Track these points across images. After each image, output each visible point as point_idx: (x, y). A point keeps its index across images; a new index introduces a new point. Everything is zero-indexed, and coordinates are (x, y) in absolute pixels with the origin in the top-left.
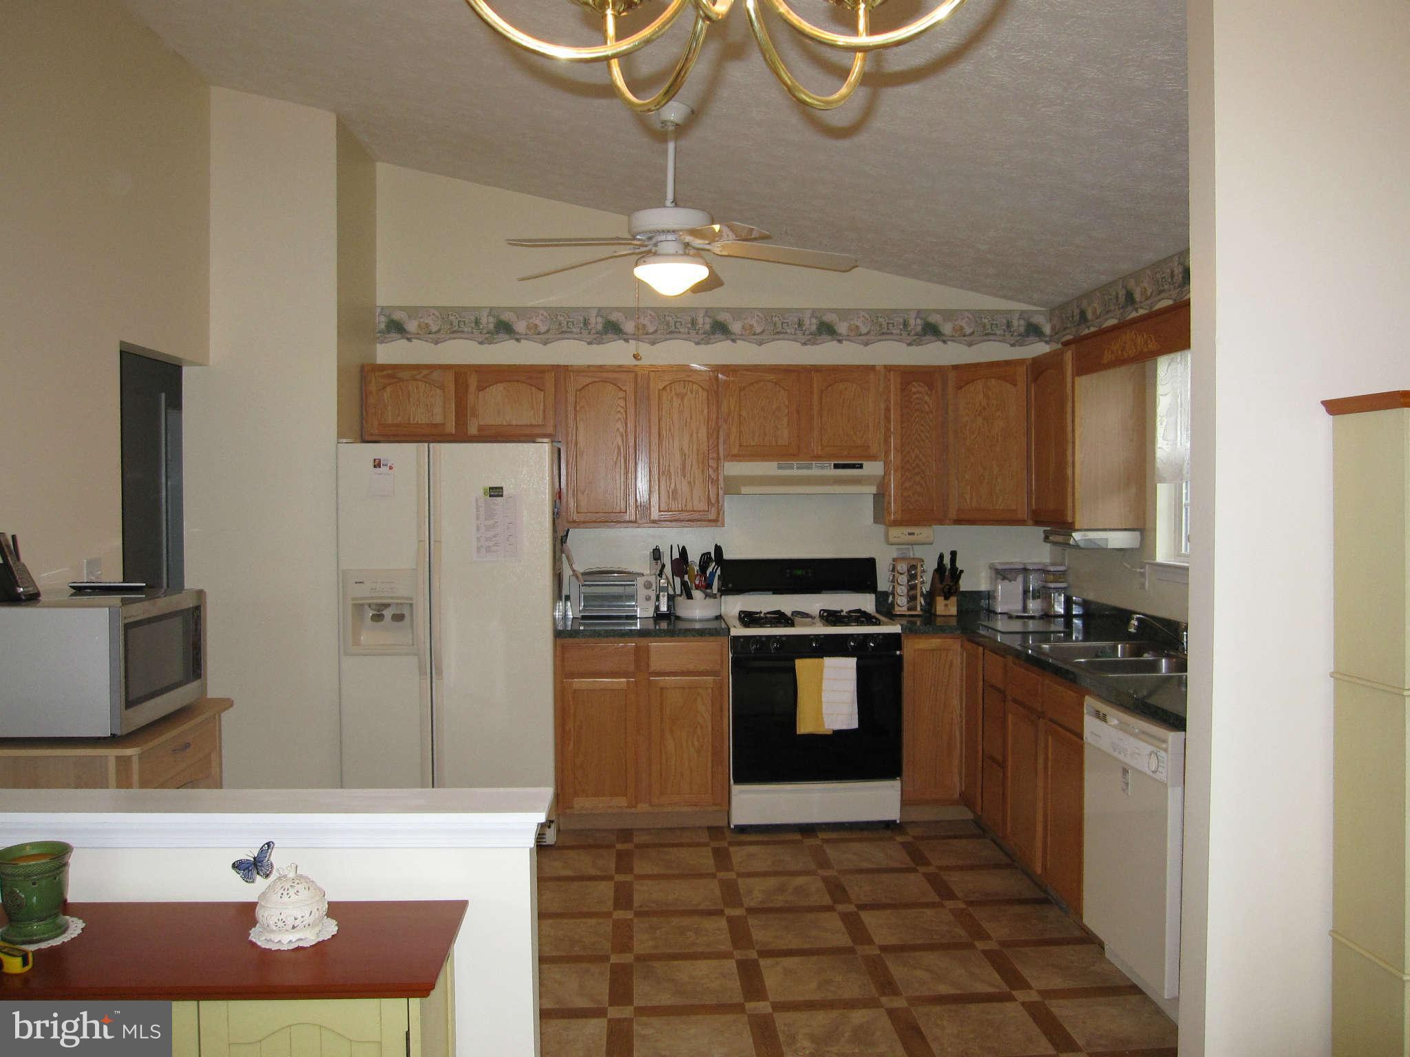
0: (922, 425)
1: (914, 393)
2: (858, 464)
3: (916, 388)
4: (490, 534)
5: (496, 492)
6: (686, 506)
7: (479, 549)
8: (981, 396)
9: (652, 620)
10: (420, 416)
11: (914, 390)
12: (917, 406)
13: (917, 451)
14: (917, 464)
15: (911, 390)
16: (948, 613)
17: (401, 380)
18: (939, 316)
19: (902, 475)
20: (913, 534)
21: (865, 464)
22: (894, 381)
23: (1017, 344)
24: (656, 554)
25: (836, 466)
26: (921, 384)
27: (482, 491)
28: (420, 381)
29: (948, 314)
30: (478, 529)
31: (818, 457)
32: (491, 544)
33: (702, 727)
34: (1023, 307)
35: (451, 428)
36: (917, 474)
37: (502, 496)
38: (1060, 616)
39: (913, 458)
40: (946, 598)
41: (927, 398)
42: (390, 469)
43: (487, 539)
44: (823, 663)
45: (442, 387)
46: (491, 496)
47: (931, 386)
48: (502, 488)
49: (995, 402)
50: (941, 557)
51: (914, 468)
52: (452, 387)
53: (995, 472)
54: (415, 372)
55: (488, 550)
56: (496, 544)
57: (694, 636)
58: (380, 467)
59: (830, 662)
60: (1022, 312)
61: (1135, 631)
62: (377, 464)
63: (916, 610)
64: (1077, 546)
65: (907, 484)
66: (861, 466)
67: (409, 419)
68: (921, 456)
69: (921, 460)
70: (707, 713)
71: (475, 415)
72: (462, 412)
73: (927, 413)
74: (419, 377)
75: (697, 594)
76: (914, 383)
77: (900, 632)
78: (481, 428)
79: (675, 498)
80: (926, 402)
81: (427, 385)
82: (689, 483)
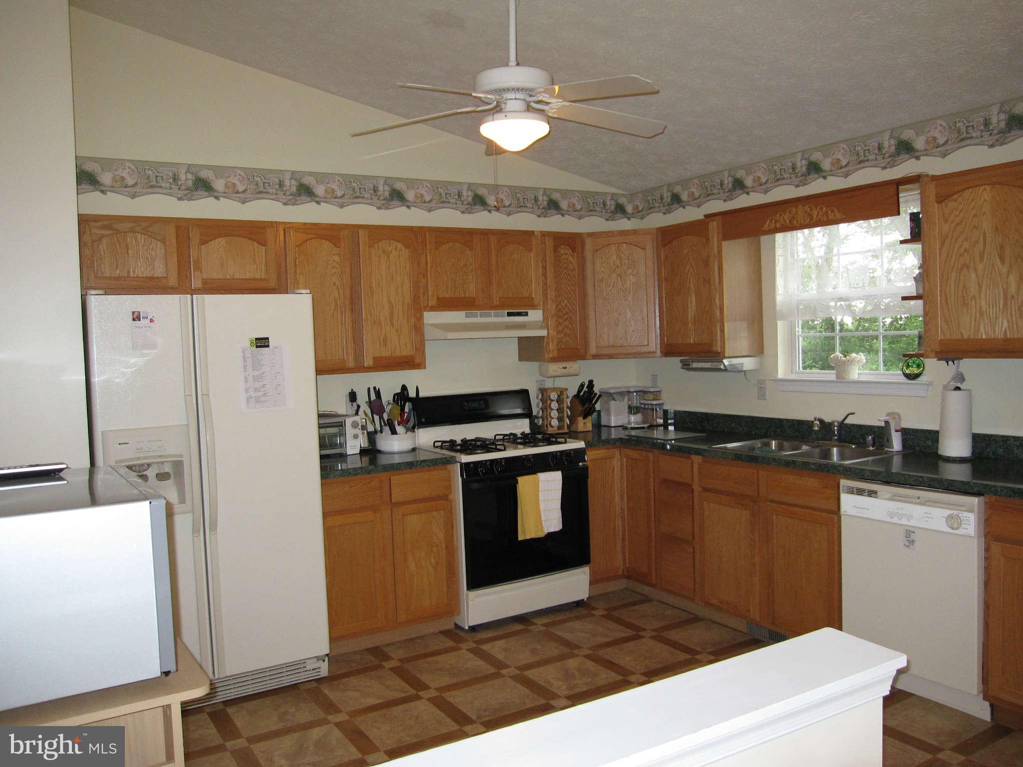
0: (569, 280)
1: (562, 255)
2: (524, 312)
3: (564, 250)
4: (258, 385)
5: (262, 343)
6: (395, 353)
7: (248, 400)
8: (615, 257)
9: (359, 455)
10: (140, 270)
11: (562, 252)
12: (565, 265)
13: (566, 301)
14: (566, 312)
15: (560, 252)
16: (586, 430)
17: (118, 231)
18: (558, 194)
19: (557, 321)
20: (566, 368)
21: (530, 312)
22: (549, 243)
23: (610, 219)
24: (353, 396)
25: (509, 314)
26: (567, 247)
27: (248, 344)
28: (138, 233)
29: (565, 193)
30: (246, 380)
31: (495, 307)
32: (260, 394)
33: (437, 546)
34: (613, 190)
35: (173, 281)
36: (565, 320)
37: (268, 346)
38: (660, 425)
39: (564, 306)
40: (585, 417)
41: (571, 259)
42: (151, 322)
43: (256, 390)
44: (539, 478)
45: (163, 241)
46: (257, 347)
47: (574, 250)
48: (268, 338)
49: (627, 262)
50: (582, 386)
51: (564, 315)
52: (174, 240)
53: (628, 316)
54: (135, 225)
55: (258, 400)
56: (265, 395)
57: (429, 466)
58: (139, 320)
59: (543, 477)
60: (613, 194)
61: (818, 429)
62: (137, 317)
63: (564, 429)
64: (726, 370)
65: (560, 328)
66: (526, 314)
67: (129, 272)
68: (568, 305)
69: (568, 308)
70: (441, 532)
71: (198, 268)
72: (184, 265)
73: (572, 270)
74: (137, 229)
75: (400, 429)
76: (562, 246)
77: (584, 446)
78: (205, 282)
79: (385, 344)
80: (571, 262)
81: (147, 237)
82: (397, 330)
